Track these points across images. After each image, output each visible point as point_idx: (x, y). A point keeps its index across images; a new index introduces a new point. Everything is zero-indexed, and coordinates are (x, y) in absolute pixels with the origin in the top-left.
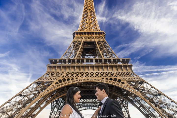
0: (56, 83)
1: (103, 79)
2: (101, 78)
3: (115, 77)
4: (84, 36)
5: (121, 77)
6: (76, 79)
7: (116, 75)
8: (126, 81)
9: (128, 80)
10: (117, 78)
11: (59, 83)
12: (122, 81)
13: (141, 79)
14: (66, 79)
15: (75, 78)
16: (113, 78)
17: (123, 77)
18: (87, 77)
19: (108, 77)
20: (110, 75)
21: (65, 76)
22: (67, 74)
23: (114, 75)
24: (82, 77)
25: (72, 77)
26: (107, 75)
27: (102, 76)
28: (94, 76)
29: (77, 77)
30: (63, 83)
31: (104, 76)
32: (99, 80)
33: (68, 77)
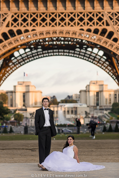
2: (79, 27)
3: (105, 27)
5: (115, 27)
6: (33, 32)
7: (106, 21)
10: (107, 27)
11: (3, 40)
14: (15, 30)
18: (53, 26)
19: (91, 26)
20: (95, 19)
21: (12, 24)
22: (13, 18)
23: (104, 20)
24: (43, 26)
25: (24, 26)
26: (91, 19)
27: (81, 23)
28: (65, 24)
29: (34, 26)
30: (11, 39)
31: (84, 24)
32: (75, 33)
33: (17, 26)
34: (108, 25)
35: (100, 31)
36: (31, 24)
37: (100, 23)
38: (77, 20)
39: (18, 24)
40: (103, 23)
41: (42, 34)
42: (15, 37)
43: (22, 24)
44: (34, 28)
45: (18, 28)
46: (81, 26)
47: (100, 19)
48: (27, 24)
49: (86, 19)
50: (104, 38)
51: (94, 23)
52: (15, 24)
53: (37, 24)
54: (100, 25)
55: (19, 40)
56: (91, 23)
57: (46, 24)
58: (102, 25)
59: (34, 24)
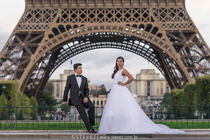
0: (51, 36)
1: (128, 25)
2: (126, 23)
3: (150, 22)
5: (160, 22)
6: (82, 27)
7: (151, 17)
8: (166, 31)
9: (170, 29)
10: (152, 23)
11: (54, 35)
12: (159, 32)
13: (193, 26)
14: (65, 25)
15: (79, 24)
16: (146, 24)
17: (164, 23)
18: (101, 22)
19: (137, 21)
20: (141, 15)
21: (62, 20)
22: (63, 14)
23: (150, 16)
24: (92, 22)
25: (74, 22)
26: (137, 15)
27: (128, 19)
28: (112, 20)
29: (83, 22)
30: (61, 35)
31: (130, 20)
32: (121, 29)
33: (66, 21)
34: (153, 20)
35: (146, 26)
36: (80, 20)
37: (146, 19)
38: (123, 16)
39: (68, 20)
40: (148, 19)
41: (90, 29)
42: (65, 33)
43: (71, 20)
44: (83, 24)
45: (68, 23)
46: (128, 21)
47: (145, 15)
48: (77, 20)
49: (132, 16)
50: (149, 34)
51: (139, 19)
52: (65, 20)
53: (86, 20)
54: (146, 21)
55: (68, 35)
56: (137, 19)
57: (94, 20)
58: (147, 20)
59: (83, 20)
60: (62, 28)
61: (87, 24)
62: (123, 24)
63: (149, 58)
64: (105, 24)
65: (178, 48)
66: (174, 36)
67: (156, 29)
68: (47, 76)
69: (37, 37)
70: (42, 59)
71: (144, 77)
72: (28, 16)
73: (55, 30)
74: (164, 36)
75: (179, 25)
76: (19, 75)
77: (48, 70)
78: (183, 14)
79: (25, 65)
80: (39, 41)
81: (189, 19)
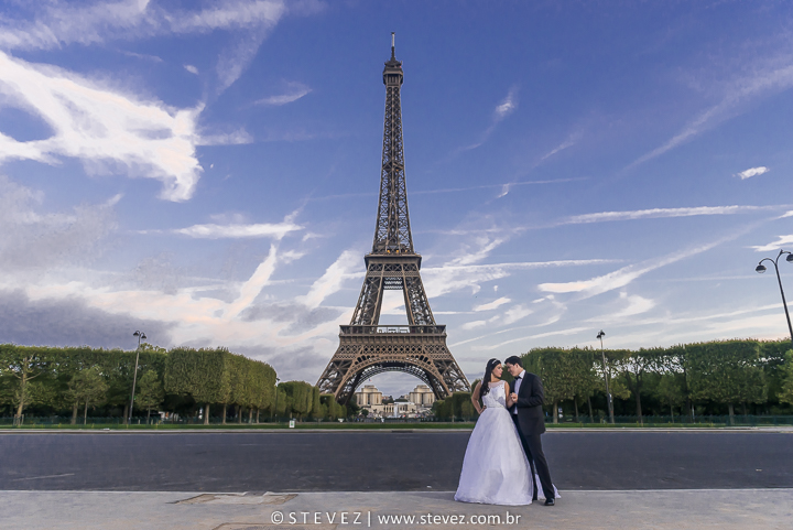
0: (356, 363)
3: (422, 354)
4: (384, 263)
8: (433, 360)
9: (436, 359)
11: (358, 362)
12: (428, 360)
13: (451, 357)
14: (366, 356)
17: (432, 354)
18: (390, 353)
19: (414, 353)
20: (417, 349)
21: (364, 352)
22: (365, 348)
23: (422, 350)
24: (384, 353)
25: (372, 353)
26: (414, 349)
27: (408, 352)
30: (363, 362)
32: (403, 358)
34: (424, 353)
35: (420, 357)
36: (376, 352)
39: (368, 352)
41: (382, 358)
42: (366, 361)
43: (370, 352)
44: (378, 355)
45: (368, 354)
47: (419, 349)
48: (374, 352)
49: (411, 349)
50: (422, 362)
52: (366, 352)
53: (380, 352)
54: (420, 353)
55: (368, 362)
57: (386, 352)
59: (378, 352)
60: (363, 357)
61: (381, 355)
62: (405, 355)
63: (422, 379)
64: (393, 355)
65: (441, 372)
66: (438, 363)
67: (426, 359)
68: (353, 390)
69: (347, 363)
70: (350, 379)
71: (419, 391)
72: (341, 350)
73: (359, 359)
74: (432, 364)
75: (442, 356)
76: (334, 389)
77: (354, 385)
78: (444, 349)
79: (339, 383)
80: (349, 366)
81: (448, 352)
